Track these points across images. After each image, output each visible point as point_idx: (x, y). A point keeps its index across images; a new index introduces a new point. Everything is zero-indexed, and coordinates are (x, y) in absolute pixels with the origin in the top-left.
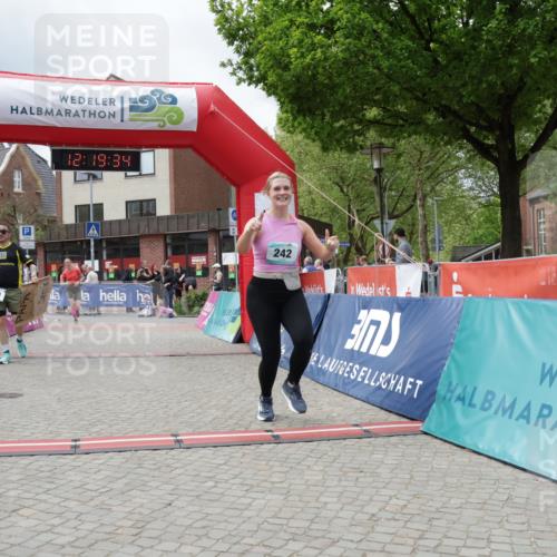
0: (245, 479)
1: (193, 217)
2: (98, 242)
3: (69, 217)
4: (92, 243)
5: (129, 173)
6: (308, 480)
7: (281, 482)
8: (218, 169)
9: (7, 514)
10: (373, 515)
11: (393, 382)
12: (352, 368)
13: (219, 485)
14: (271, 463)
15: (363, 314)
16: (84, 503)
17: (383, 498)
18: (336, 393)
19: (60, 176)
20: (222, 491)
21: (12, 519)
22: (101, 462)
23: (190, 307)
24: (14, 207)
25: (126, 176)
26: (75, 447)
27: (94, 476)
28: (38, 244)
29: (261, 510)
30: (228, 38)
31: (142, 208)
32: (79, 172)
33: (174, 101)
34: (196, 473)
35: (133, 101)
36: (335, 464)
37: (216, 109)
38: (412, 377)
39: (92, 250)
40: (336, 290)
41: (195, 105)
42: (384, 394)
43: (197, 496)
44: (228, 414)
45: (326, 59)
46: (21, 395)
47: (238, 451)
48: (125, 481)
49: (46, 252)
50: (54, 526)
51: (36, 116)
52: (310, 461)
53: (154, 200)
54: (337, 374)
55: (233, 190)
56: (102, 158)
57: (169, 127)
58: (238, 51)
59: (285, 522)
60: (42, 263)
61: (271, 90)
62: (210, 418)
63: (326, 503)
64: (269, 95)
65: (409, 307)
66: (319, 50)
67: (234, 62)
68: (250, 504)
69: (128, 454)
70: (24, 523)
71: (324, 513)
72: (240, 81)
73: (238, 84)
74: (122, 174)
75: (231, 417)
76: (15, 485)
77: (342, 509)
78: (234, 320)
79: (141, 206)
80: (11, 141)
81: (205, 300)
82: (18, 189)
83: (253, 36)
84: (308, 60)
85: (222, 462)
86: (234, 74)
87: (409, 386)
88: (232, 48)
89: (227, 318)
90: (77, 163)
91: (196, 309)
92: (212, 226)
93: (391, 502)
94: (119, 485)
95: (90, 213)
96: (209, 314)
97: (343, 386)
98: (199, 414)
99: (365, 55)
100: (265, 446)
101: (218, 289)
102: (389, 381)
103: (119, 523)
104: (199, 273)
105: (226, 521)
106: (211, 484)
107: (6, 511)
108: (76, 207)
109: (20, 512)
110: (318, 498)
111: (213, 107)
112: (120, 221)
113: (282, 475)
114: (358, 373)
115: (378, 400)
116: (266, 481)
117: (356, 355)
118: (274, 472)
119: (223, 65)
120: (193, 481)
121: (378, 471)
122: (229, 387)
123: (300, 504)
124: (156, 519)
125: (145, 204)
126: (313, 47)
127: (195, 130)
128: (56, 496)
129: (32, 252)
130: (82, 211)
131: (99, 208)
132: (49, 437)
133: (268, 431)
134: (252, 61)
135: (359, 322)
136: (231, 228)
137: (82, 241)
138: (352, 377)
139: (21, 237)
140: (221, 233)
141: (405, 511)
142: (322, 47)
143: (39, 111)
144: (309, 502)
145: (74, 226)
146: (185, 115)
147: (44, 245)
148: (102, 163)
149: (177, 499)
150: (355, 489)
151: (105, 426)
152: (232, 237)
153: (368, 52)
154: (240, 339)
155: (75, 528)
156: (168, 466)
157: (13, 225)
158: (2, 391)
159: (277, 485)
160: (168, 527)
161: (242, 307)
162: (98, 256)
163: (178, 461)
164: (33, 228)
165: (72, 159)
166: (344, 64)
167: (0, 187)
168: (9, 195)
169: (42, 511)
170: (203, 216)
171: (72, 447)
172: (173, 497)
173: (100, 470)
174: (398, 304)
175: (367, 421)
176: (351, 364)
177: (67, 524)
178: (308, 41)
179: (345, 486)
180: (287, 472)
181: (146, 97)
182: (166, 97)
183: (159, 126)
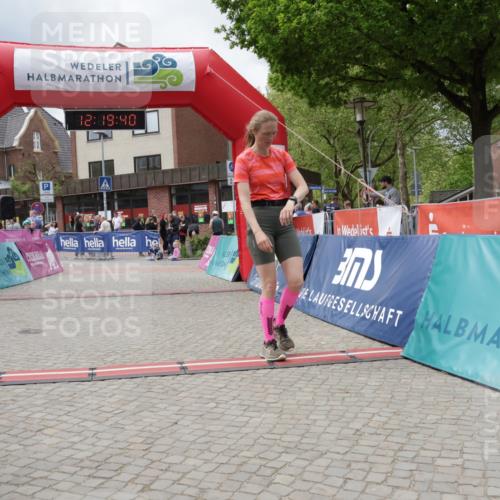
0: (243, 400)
1: (195, 169)
2: (110, 195)
3: (83, 173)
4: (105, 196)
5: (137, 132)
6: (299, 401)
7: (276, 402)
8: (215, 125)
9: (32, 434)
10: (358, 430)
11: (376, 313)
12: (338, 301)
13: (220, 406)
14: (267, 386)
15: (348, 253)
16: (100, 423)
17: (366, 416)
18: (324, 323)
19: (74, 135)
20: (222, 410)
22: (115, 387)
23: (194, 251)
24: (34, 165)
25: (133, 134)
26: (92, 374)
27: (112, 400)
28: (56, 198)
29: (256, 427)
30: (221, 6)
31: (149, 163)
32: (91, 132)
33: (174, 64)
34: (199, 395)
35: (137, 65)
36: (323, 386)
37: (211, 71)
38: (393, 308)
39: (105, 202)
40: (325, 231)
41: (193, 67)
42: (368, 324)
43: (201, 416)
44: (228, 343)
45: (311, 23)
47: (237, 376)
48: (136, 403)
49: (64, 205)
50: (74, 443)
52: (301, 384)
53: (159, 155)
54: (326, 307)
55: (230, 143)
56: (110, 118)
57: (170, 88)
58: (230, 18)
59: (278, 437)
60: (61, 214)
61: (261, 52)
62: (213, 347)
63: (315, 420)
64: (260, 57)
65: (389, 246)
66: (304, 15)
67: (227, 28)
68: (247, 422)
69: (138, 380)
70: (48, 441)
71: (313, 429)
72: (233, 45)
73: (232, 47)
75: (230, 346)
76: (39, 409)
77: (329, 425)
78: (232, 261)
79: (148, 160)
80: (30, 104)
81: (207, 244)
82: (37, 149)
83: (244, 3)
84: (294, 24)
85: (223, 386)
86: (227, 38)
87: (390, 316)
88: (226, 15)
89: (226, 260)
90: (88, 123)
91: (199, 252)
92: (211, 178)
93: (374, 418)
94: (131, 407)
95: (101, 169)
96: (210, 256)
97: (331, 318)
98: (202, 344)
99: (346, 17)
100: (260, 371)
101: (217, 233)
102: (372, 312)
103: (130, 440)
104: (201, 220)
105: (225, 437)
106: (213, 405)
107: (31, 431)
108: (90, 163)
109: (46, 431)
110: (308, 416)
111: (209, 69)
112: (129, 176)
113: (277, 396)
114: (345, 306)
115: (361, 329)
116: (261, 402)
117: (342, 289)
118: (269, 394)
119: (217, 31)
120: (196, 403)
121: (363, 391)
122: (229, 320)
123: (293, 422)
124: (163, 436)
125: (151, 159)
126: (299, 12)
127: (193, 90)
128: (75, 417)
129: (52, 206)
130: (95, 167)
131: (110, 164)
132: (68, 366)
134: (244, 26)
136: (229, 179)
137: (95, 194)
138: (339, 309)
139: (42, 192)
140: (220, 184)
141: (387, 426)
142: (307, 11)
144: (299, 420)
145: (89, 181)
146: (184, 77)
147: (62, 198)
148: (110, 123)
149: (182, 419)
150: (341, 408)
151: (119, 356)
152: (230, 187)
153: (350, 14)
154: (238, 278)
155: (93, 445)
156: (175, 390)
157: (34, 181)
158: (27, 328)
159: (272, 405)
160: (174, 442)
161: (240, 249)
162: (110, 207)
163: (183, 385)
164: (51, 183)
165: (84, 120)
166: (327, 26)
167: (21, 148)
168: (29, 155)
169: (63, 430)
170: (203, 169)
171: (89, 374)
172: (179, 417)
173: (114, 395)
174: (380, 243)
175: (353, 348)
176: (338, 298)
177: (85, 441)
178: (293, 7)
179: (333, 406)
180: (280, 394)
181: (148, 62)
182: (166, 61)
183: (161, 88)
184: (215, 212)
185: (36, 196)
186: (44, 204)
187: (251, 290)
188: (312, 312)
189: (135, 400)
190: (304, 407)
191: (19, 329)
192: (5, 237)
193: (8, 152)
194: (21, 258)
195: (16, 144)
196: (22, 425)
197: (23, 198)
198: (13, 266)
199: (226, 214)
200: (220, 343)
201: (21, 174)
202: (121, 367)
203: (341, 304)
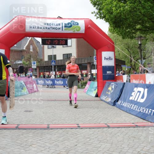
0: (99, 139)
1: (83, 59)
2: (55, 66)
3: (46, 59)
4: (53, 67)
5: (64, 46)
6: (118, 140)
7: (110, 140)
8: (91, 45)
9: (29, 146)
10: (139, 152)
11: (145, 110)
12: (132, 105)
13: (91, 140)
14: (107, 134)
15: (135, 89)
16: (51, 144)
17: (142, 147)
18: (127, 113)
19: (43, 47)
20: (92, 142)
21: (30, 148)
22: (56, 132)
23: (82, 86)
24: (30, 56)
25: (63, 47)
26: (48, 127)
27: (55, 136)
28: (37, 67)
29: (104, 148)
30: (94, 5)
32: (49, 46)
33: (78, 24)
34: (84, 136)
35: (65, 24)
36: (126, 135)
38: (151, 109)
39: (53, 69)
41: (84, 25)
42: (142, 114)
43: (85, 143)
44: (94, 118)
45: (124, 10)
46: (33, 111)
47: (97, 130)
48: (63, 138)
49: (39, 69)
50: (42, 150)
51: (37, 29)
52: (119, 134)
53: (71, 54)
54: (127, 107)
55: (95, 51)
56: (56, 41)
57: (76, 32)
58: (97, 9)
59: (111, 152)
60: (38, 73)
61: (107, 20)
62: (89, 119)
63: (124, 147)
64: (106, 22)
65: (150, 87)
66: (122, 8)
67: (96, 12)
68: (100, 146)
69: (64, 130)
70: (33, 149)
71: (123, 150)
72: (98, 18)
73: (97, 19)
74: (62, 46)
75: (94, 120)
76: (31, 138)
77: (129, 149)
78: (95, 90)
79: (67, 55)
80: (29, 36)
81: (86, 84)
82: (31, 51)
83: (102, 4)
84: (118, 11)
85: (92, 133)
86: (96, 16)
87: (150, 112)
88: (95, 8)
89: (93, 89)
90: (49, 43)
91: (84, 86)
92: (88, 62)
93: (145, 148)
94: (61, 139)
95: (52, 58)
96: (87, 88)
97: (129, 111)
98: (85, 118)
99: (136, 9)
100: (105, 129)
102: (143, 110)
103: (61, 151)
104: (85, 76)
105: (93, 151)
106: (89, 140)
107: (28, 145)
108: (48, 56)
109: (32, 146)
110: (121, 145)
111: (89, 26)
112: (61, 60)
113: (110, 138)
115: (140, 116)
116: (105, 139)
117: (133, 102)
118: (108, 137)
119: (92, 13)
120: (83, 139)
121: (140, 138)
122: (94, 110)
123: (116, 147)
124: (72, 150)
125: (68, 55)
126: (120, 7)
127: (84, 32)
128: (42, 141)
129: (36, 69)
130: (50, 57)
131: (55, 56)
132: (40, 124)
133: (106, 124)
134: (101, 12)
135: (134, 91)
136: (94, 62)
137: (50, 66)
138: (132, 108)
139: (32, 65)
140: (91, 64)
141: (149, 151)
142: (123, 7)
143: (38, 28)
144: (118, 147)
145: (48, 61)
146: (81, 28)
147: (39, 67)
148: (56, 43)
149: (78, 144)
150: (133, 143)
151: (56, 121)
152: (95, 65)
153: (137, 8)
154: (97, 96)
155: (48, 151)
156: (76, 134)
157: (30, 61)
158: (27, 110)
159: (109, 141)
160: (76, 152)
161: (98, 86)
162: (55, 70)
163: (79, 132)
164: (36, 63)
165: (48, 42)
166: (130, 12)
167: (26, 50)
168: (29, 52)
169: (38, 146)
170: (86, 59)
171: (47, 127)
172: (77, 143)
173: (55, 134)
174: (147, 86)
175: (137, 122)
176: (131, 104)
177: (46, 150)
178: (118, 5)
179: (130, 142)
180: (112, 137)
181: (69, 23)
182: (75, 23)
183: (73, 32)
184: (89, 73)
185: (31, 66)
186: (33, 69)
187: (101, 100)
188: (122, 109)
189: (62, 137)
190: (120, 142)
191: (24, 110)
192: (20, 79)
193: (22, 51)
194: (25, 86)
195: (24, 49)
196: (25, 143)
197: (26, 66)
198: (22, 89)
199: (93, 74)
200: (91, 118)
201: (26, 59)
202: (58, 125)
203: (133, 107)
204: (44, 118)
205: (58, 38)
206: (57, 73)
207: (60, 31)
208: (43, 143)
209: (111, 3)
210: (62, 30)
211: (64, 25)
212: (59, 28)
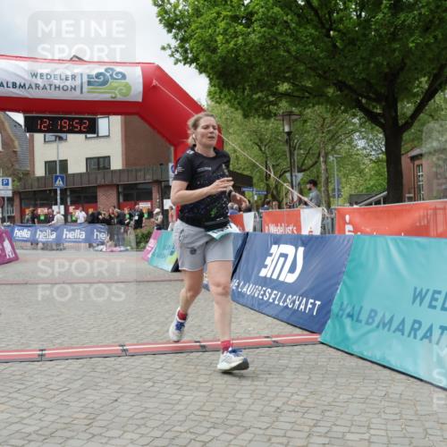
0: (177, 380)
1: (140, 170)
2: (63, 191)
3: (40, 171)
4: (59, 192)
5: (89, 136)
6: (227, 381)
7: (206, 383)
8: (159, 132)
10: (278, 408)
11: (297, 303)
12: (265, 291)
13: (156, 385)
14: (199, 368)
15: (274, 249)
16: (47, 400)
17: (286, 395)
18: (253, 312)
19: (32, 137)
20: (158, 389)
22: (62, 367)
23: (138, 243)
25: (86, 137)
26: (42, 355)
27: (58, 379)
28: (14, 193)
29: (188, 405)
30: (167, 27)
31: (100, 164)
32: (48, 135)
33: (124, 77)
34: (138, 375)
35: (90, 77)
37: (157, 84)
38: (312, 299)
39: (58, 197)
40: (255, 229)
41: (141, 80)
42: (290, 312)
43: (139, 394)
45: (246, 45)
47: (172, 358)
48: (81, 382)
49: (21, 200)
50: (23, 418)
51: (12, 89)
53: (109, 157)
54: (253, 297)
55: (172, 149)
56: (65, 123)
57: (120, 98)
58: (175, 38)
59: (207, 413)
60: (18, 207)
61: (202, 69)
63: (241, 399)
64: (201, 73)
65: (310, 243)
66: (240, 38)
67: (172, 46)
68: (180, 400)
71: (239, 406)
72: (177, 61)
73: (176, 64)
74: (82, 136)
77: (253, 403)
78: (172, 253)
79: (99, 161)
81: (150, 238)
83: (188, 25)
84: (231, 45)
85: (159, 367)
86: (172, 55)
87: (310, 306)
88: (171, 35)
89: (166, 252)
90: (44, 127)
91: (142, 245)
92: (155, 178)
93: (293, 398)
94: (76, 385)
95: (57, 167)
96: (152, 248)
97: (258, 306)
98: (142, 328)
99: (277, 40)
100: (191, 354)
102: (294, 302)
103: (75, 416)
104: (146, 216)
106: (150, 384)
108: (46, 163)
110: (234, 395)
111: (155, 82)
112: (81, 174)
113: (207, 377)
114: (270, 296)
115: (285, 317)
116: (194, 381)
117: (268, 281)
118: (200, 375)
119: (163, 48)
120: (135, 382)
121: (284, 373)
122: (167, 307)
123: (221, 400)
124: (104, 413)
125: (101, 160)
126: (236, 35)
127: (140, 100)
128: (25, 394)
129: (10, 200)
130: (50, 166)
131: (64, 164)
132: (20, 348)
133: (196, 342)
134: (187, 46)
135: (271, 255)
136: (170, 180)
137: (50, 190)
138: (265, 299)
140: (163, 184)
141: (303, 404)
142: (243, 35)
143: (14, 85)
144: (227, 398)
145: (44, 178)
146: (133, 88)
147: (20, 193)
148: (65, 127)
149: (122, 396)
150: (265, 387)
151: (66, 339)
153: (280, 38)
154: (176, 269)
155: (40, 419)
156: (115, 370)
159: (202, 385)
160: (114, 418)
162: (63, 202)
163: (124, 366)
164: (10, 179)
165: (41, 125)
166: (260, 48)
169: (13, 406)
170: (148, 170)
171: (39, 355)
172: (119, 395)
173: (61, 374)
174: (301, 240)
175: (276, 333)
176: (264, 289)
177: (34, 417)
178: (232, 30)
179: (257, 386)
180: (210, 375)
181: (101, 74)
182: (117, 74)
183: (112, 97)
186: (3, 198)
189: (80, 379)
190: (231, 387)
199: (167, 211)
202: (68, 349)
203: (267, 295)
204: (32, 332)
205: (70, 113)
206: (71, 209)
207: (75, 96)
208: (27, 397)
209: (213, 23)
210: (82, 92)
211: (85, 79)
212: (72, 88)
